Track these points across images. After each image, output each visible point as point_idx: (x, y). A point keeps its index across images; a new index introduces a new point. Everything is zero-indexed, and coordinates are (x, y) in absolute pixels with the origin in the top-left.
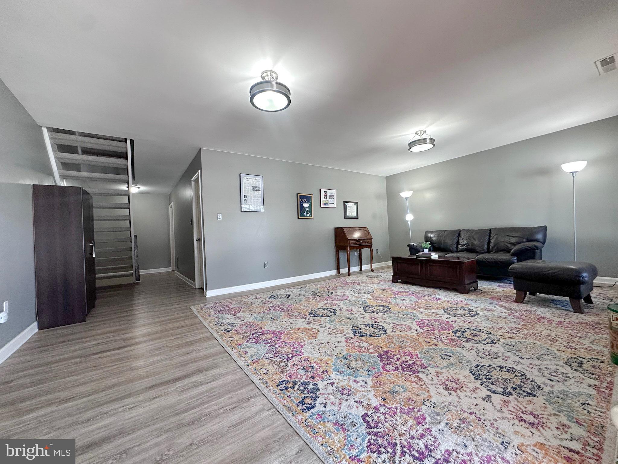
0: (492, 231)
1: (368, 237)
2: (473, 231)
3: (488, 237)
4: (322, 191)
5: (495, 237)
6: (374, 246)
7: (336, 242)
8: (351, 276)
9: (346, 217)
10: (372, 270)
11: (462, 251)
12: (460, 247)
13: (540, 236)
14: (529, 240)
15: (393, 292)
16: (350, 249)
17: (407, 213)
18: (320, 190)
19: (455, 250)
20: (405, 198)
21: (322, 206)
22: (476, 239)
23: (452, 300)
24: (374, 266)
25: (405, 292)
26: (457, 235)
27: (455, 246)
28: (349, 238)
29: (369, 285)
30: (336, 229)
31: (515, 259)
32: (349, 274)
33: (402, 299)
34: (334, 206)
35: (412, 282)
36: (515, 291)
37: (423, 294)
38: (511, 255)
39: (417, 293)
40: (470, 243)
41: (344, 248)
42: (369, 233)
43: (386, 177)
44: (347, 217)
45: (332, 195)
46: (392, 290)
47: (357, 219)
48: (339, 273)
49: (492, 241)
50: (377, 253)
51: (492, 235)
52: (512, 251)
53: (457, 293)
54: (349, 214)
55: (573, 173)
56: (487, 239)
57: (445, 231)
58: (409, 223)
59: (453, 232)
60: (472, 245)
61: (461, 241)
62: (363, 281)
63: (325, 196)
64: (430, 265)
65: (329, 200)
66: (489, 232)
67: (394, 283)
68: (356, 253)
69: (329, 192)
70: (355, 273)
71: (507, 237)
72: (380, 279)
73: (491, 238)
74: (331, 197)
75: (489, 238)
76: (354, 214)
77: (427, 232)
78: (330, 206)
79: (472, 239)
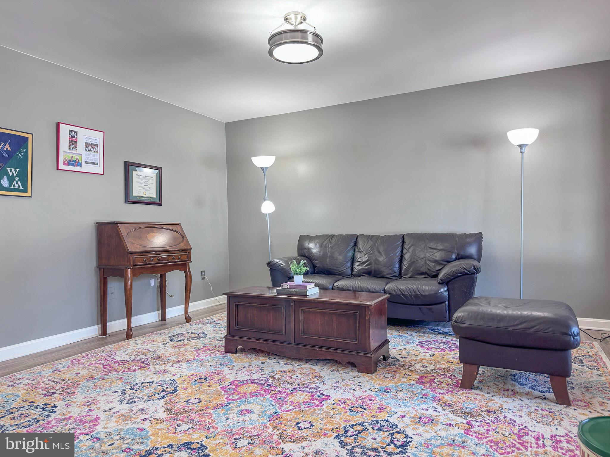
0: (406, 240)
1: (182, 246)
2: (377, 237)
3: (399, 249)
4: (64, 130)
5: (411, 250)
6: (194, 267)
7: (99, 257)
8: (131, 341)
9: (129, 199)
10: (188, 319)
11: (359, 275)
12: (357, 267)
13: (472, 250)
14: (460, 257)
15: (223, 384)
16: (134, 275)
17: (265, 200)
18: (58, 125)
19: (349, 272)
20: (262, 169)
21: (61, 166)
22: (383, 253)
23: (350, 396)
24: (195, 306)
25: (253, 382)
26: (352, 244)
27: (349, 264)
28: (131, 248)
29: (168, 367)
30: (101, 227)
31: (445, 291)
32: (129, 335)
33: (243, 407)
34: (99, 169)
35: (266, 349)
36: (462, 365)
37: (291, 384)
38: (439, 283)
39: (278, 381)
40: (373, 261)
41: (120, 273)
42: (183, 237)
43: (227, 124)
44: (131, 199)
45: (93, 142)
46: (222, 380)
47: (160, 204)
48: (104, 331)
49: (407, 256)
50: (203, 279)
51: (406, 246)
52: (440, 276)
53: (356, 373)
54: (137, 191)
55: (521, 146)
56: (398, 253)
57: (333, 236)
58: (267, 218)
59: (345, 238)
60: (376, 264)
61: (358, 255)
62: (159, 354)
63: (73, 141)
64: (303, 312)
65: (84, 153)
66: (401, 240)
67: (229, 355)
68: (152, 283)
69: (84, 135)
70: (144, 330)
71: (429, 250)
72: (200, 343)
73: (405, 251)
74: (91, 146)
75: (402, 251)
76: (152, 194)
77: (303, 238)
78: (85, 168)
79: (376, 253)
